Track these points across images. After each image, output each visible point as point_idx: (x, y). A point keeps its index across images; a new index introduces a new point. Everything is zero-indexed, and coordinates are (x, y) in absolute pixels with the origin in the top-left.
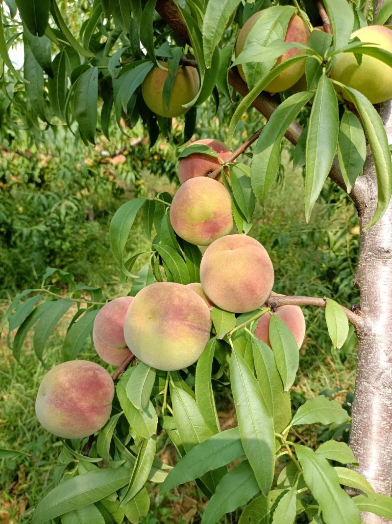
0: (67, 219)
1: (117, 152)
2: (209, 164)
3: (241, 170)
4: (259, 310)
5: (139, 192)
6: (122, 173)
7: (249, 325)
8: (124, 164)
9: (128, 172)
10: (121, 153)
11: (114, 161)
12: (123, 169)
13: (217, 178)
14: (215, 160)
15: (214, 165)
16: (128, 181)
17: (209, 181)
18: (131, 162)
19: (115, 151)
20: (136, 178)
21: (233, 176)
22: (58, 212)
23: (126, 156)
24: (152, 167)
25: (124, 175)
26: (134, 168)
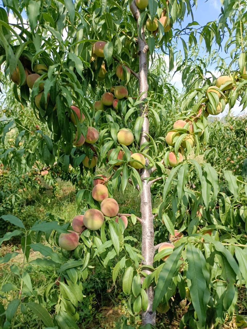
0: (16, 204)
1: (44, 169)
2: (102, 181)
3: (110, 183)
4: (115, 217)
5: (55, 190)
6: (46, 180)
7: (113, 219)
8: (47, 175)
9: (50, 179)
10: (46, 169)
11: (43, 173)
12: (47, 177)
13: (104, 184)
14: (103, 180)
15: (103, 181)
16: (50, 184)
17: (102, 185)
18: (51, 174)
19: (42, 168)
20: (54, 183)
21: (108, 184)
22: (10, 200)
23: (49, 171)
24: (63, 176)
25: (48, 181)
26: (53, 177)
